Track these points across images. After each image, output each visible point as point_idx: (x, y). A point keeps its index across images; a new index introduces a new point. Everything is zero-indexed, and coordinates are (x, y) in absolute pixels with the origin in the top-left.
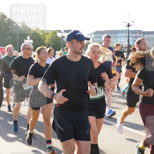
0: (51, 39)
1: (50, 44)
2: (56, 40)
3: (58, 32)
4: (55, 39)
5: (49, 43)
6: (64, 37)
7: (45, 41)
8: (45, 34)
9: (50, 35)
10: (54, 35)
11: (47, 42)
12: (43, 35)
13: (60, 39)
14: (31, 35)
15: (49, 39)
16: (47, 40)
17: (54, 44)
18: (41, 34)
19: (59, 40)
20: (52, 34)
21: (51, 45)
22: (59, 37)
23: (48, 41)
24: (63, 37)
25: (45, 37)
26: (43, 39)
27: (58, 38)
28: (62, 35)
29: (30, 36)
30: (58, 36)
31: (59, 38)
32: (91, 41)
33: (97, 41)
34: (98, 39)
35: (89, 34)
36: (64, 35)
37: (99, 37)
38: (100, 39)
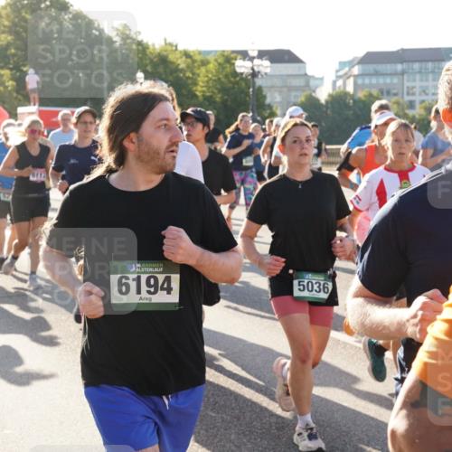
0: (215, 80)
1: (211, 97)
2: (231, 85)
3: (239, 57)
4: (230, 82)
5: (208, 94)
6: (259, 72)
7: (194, 88)
8: (196, 65)
9: (211, 66)
10: (224, 68)
11: (204, 92)
12: (188, 67)
13: (245, 80)
14: (149, 68)
15: (207, 82)
16: (201, 84)
17: (226, 97)
18: (182, 66)
19: (243, 84)
20: (220, 64)
21: (215, 102)
22: (242, 74)
23: (204, 89)
24: (254, 74)
25: (193, 74)
26: (190, 81)
27: (238, 79)
28: (253, 69)
29: (145, 72)
30: (238, 70)
31: (242, 79)
32: (350, 89)
33: (371, 86)
34: (374, 81)
35: (342, 64)
36: (259, 66)
37: (377, 74)
38: (381, 80)
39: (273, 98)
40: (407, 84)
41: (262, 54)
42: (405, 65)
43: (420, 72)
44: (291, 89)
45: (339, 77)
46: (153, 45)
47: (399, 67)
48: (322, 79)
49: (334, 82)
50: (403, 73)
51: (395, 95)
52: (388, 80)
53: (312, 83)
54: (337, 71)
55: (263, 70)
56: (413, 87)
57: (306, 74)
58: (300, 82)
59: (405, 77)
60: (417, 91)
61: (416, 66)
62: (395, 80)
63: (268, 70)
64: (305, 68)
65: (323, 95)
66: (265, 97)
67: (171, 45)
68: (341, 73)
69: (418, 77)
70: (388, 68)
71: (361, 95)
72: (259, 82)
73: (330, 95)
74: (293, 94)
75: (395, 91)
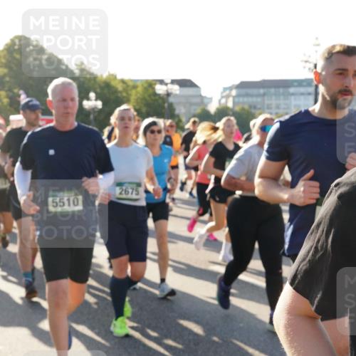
0: (142, 99)
1: (139, 109)
2: (152, 102)
3: (158, 83)
4: (152, 99)
6: (171, 93)
8: (129, 88)
9: (139, 89)
10: (148, 91)
12: (124, 89)
13: (163, 99)
15: (137, 99)
16: (133, 100)
17: (149, 109)
18: (120, 89)
19: (161, 101)
20: (145, 88)
22: (160, 94)
23: (135, 104)
25: (127, 94)
26: (125, 99)
27: (157, 98)
29: (96, 93)
30: (158, 92)
31: (160, 98)
32: (230, 104)
33: (244, 103)
34: (246, 99)
35: (225, 89)
36: (171, 89)
37: (247, 95)
38: (250, 100)
39: (180, 110)
40: (267, 102)
41: (173, 82)
42: (265, 90)
43: (275, 95)
44: (191, 104)
45: (222, 97)
46: (102, 76)
47: (262, 91)
48: (211, 99)
49: (220, 101)
50: (264, 95)
51: (260, 109)
52: (254, 99)
53: (205, 101)
54: (222, 93)
55: (174, 92)
56: (271, 104)
57: (201, 96)
58: (197, 100)
59: (266, 98)
60: (274, 106)
61: (273, 90)
62: (259, 99)
63: (178, 92)
64: (200, 91)
65: (212, 108)
66: (174, 110)
67: (112, 75)
68: (224, 94)
69: (274, 98)
70: (255, 91)
71: (237, 109)
72: (171, 100)
73: (218, 109)
74: (193, 108)
75: (259, 106)
